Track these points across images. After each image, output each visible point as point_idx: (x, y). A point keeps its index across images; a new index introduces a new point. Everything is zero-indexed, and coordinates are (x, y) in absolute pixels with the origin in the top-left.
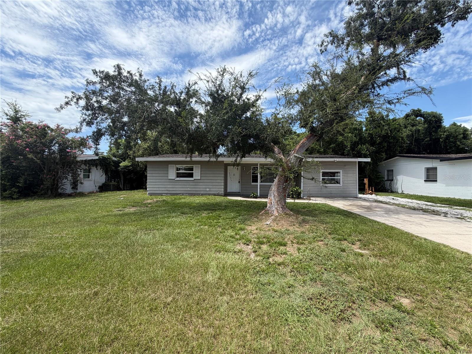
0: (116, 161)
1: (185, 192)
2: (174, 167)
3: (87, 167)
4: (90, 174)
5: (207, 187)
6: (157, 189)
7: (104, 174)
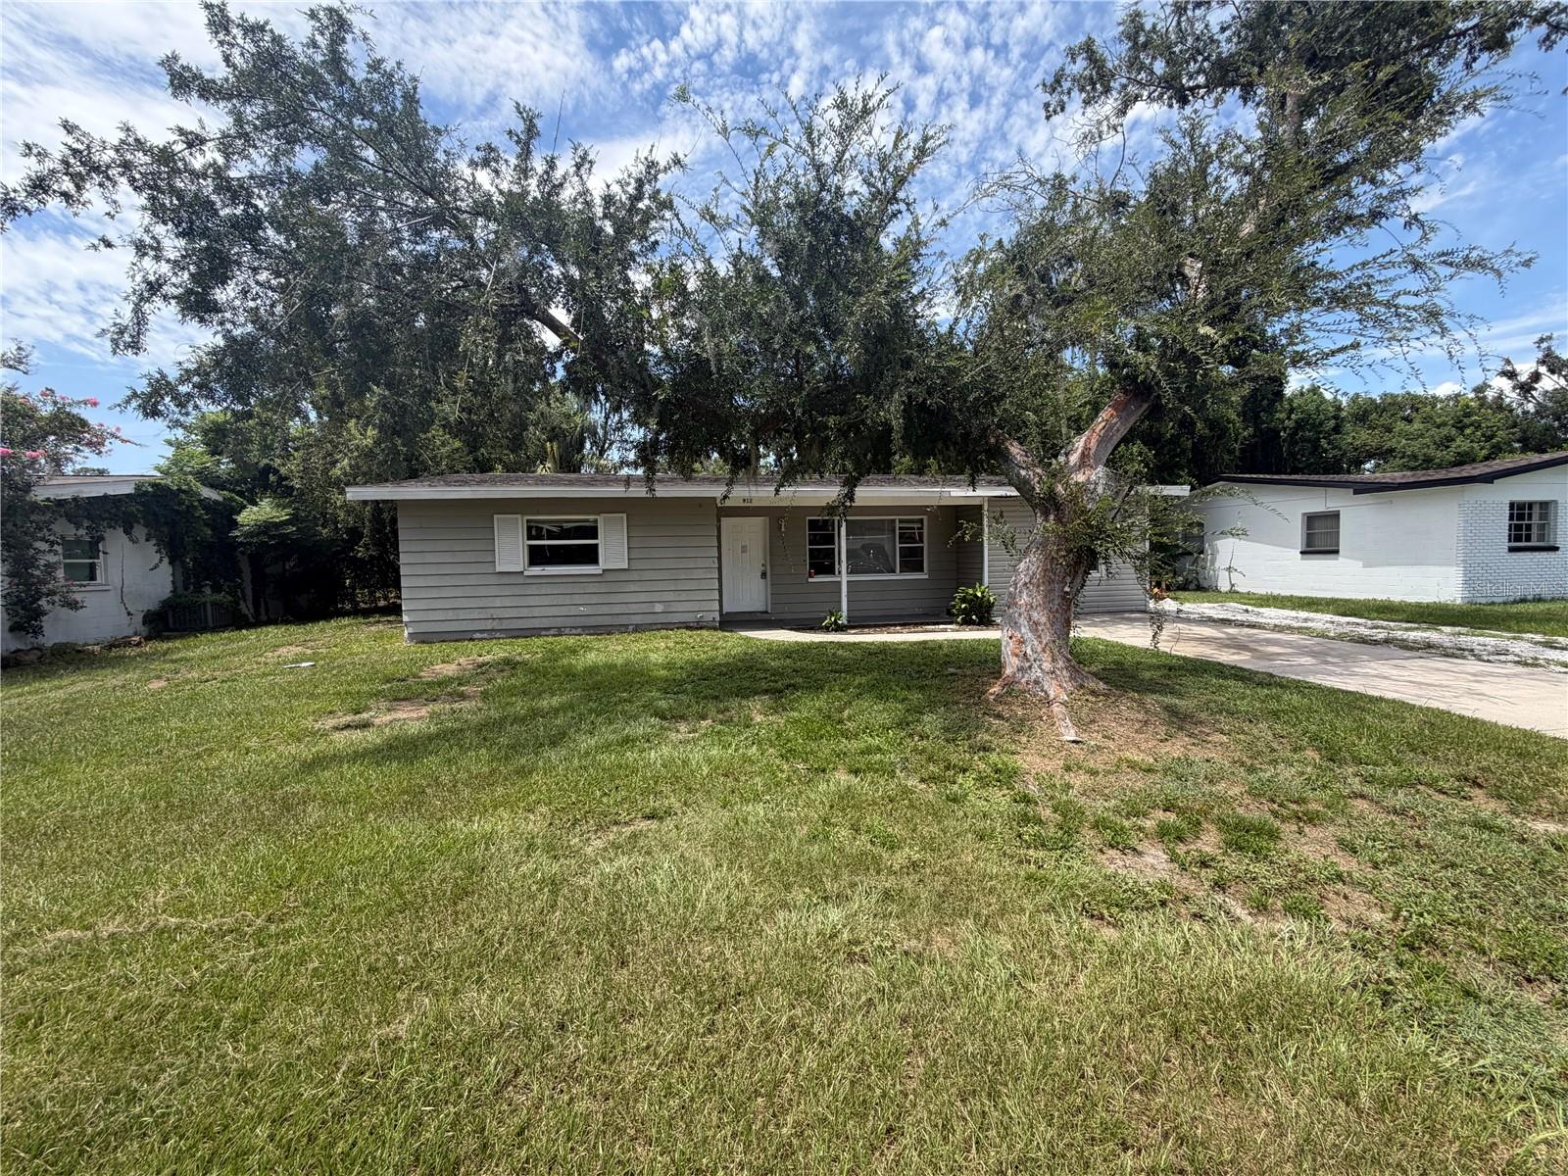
0: (216, 502)
1: (569, 622)
2: (520, 523)
3: (82, 532)
4: (100, 561)
5: (656, 597)
6: (450, 615)
7: (166, 560)
